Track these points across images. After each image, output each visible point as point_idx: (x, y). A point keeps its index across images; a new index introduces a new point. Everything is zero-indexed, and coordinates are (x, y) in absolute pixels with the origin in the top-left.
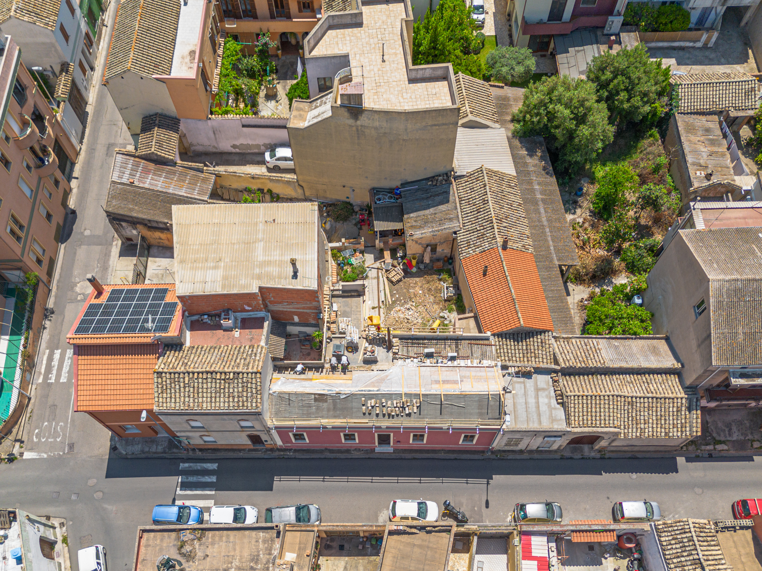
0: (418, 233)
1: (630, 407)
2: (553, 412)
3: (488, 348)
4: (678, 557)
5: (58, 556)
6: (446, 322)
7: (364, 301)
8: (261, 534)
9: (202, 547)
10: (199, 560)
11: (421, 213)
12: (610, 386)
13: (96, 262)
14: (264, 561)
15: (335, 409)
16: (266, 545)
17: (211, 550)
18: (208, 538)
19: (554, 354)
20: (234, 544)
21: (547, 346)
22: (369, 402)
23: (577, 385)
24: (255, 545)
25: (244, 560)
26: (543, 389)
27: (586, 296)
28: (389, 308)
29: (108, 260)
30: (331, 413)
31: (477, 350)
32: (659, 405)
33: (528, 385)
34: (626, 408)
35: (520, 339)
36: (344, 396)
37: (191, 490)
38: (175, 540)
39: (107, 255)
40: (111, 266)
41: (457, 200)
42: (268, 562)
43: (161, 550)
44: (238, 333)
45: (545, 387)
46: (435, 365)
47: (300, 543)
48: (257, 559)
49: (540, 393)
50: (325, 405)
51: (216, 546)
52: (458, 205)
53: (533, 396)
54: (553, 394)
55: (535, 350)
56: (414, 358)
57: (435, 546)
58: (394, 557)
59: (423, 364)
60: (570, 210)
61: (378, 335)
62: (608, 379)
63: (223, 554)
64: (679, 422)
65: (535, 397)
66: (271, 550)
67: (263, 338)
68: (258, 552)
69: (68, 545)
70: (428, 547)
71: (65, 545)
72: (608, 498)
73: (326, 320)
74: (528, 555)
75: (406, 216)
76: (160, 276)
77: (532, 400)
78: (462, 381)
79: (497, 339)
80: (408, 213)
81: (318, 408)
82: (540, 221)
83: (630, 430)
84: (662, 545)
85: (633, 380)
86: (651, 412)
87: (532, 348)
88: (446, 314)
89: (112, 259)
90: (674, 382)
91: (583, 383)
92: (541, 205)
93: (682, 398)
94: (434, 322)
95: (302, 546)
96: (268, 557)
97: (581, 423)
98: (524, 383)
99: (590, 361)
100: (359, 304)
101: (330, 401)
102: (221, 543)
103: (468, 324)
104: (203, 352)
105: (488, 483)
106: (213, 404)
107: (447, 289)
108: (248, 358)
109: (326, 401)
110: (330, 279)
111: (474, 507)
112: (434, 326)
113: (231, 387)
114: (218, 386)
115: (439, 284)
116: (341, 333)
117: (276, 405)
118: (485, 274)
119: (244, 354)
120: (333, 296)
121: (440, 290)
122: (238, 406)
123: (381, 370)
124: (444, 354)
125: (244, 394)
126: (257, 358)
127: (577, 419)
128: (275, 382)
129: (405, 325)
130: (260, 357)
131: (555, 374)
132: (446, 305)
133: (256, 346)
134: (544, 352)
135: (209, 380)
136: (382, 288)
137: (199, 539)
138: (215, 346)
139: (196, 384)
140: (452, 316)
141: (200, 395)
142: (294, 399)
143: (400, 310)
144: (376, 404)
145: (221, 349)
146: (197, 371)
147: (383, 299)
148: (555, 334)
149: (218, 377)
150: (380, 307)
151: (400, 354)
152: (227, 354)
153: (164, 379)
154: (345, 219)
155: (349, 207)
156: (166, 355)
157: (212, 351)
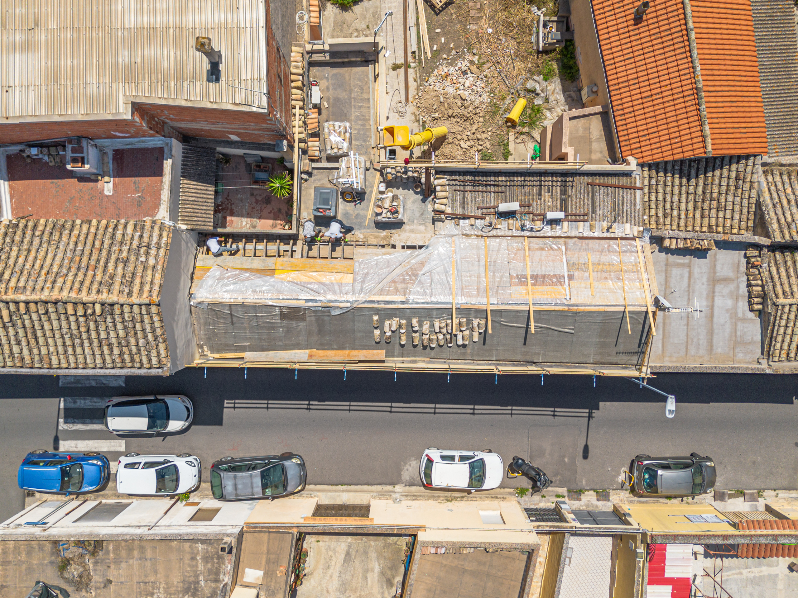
2: (740, 326)
3: (628, 195)
6: (538, 102)
7: (376, 77)
8: (200, 546)
9: (99, 568)
10: (97, 588)
14: (208, 592)
15: (321, 331)
16: (209, 566)
17: (115, 573)
18: (108, 552)
19: (759, 205)
20: (154, 561)
21: (748, 185)
22: (387, 323)
24: (190, 565)
25: (172, 590)
26: (726, 280)
28: (427, 69)
30: (315, 338)
31: (605, 201)
33: (696, 271)
35: (693, 172)
36: (338, 312)
37: (83, 423)
38: (52, 554)
42: (214, 593)
43: (30, 570)
44: (111, 185)
45: (731, 275)
46: (519, 233)
47: (268, 552)
48: (196, 589)
49: (718, 288)
50: (302, 325)
51: (123, 565)
53: (705, 293)
54: (743, 289)
55: (719, 194)
56: (476, 218)
57: (500, 574)
58: (429, 590)
59: (494, 232)
61: (405, 173)
63: (136, 579)
65: (708, 296)
66: (217, 573)
67: (165, 195)
68: (197, 576)
72: (796, 445)
73: (297, 137)
74: (658, 577)
77: (700, 304)
78: (571, 277)
79: (646, 174)
81: (288, 330)
87: (716, 190)
88: (538, 83)
94: (515, 100)
95: (272, 556)
96: (213, 585)
98: (689, 266)
100: (367, 83)
101: (311, 319)
102: (131, 561)
103: (588, 129)
104: (36, 241)
105: (590, 417)
106: (72, 359)
107: (545, 26)
108: (132, 258)
109: (303, 319)
110: (306, 17)
111: (564, 457)
112: (515, 114)
113: (102, 328)
114: (74, 326)
115: (529, 11)
116: (330, 159)
117: (206, 324)
118: (638, 19)
119: (125, 248)
120: (311, 64)
121: (530, 27)
122: (123, 361)
123: (409, 247)
124: (536, 207)
125: (132, 341)
126: (152, 261)
127: (786, 346)
128: (201, 277)
129: (457, 111)
130: (156, 256)
131: (756, 253)
132: (539, 62)
133: (148, 225)
134: (738, 199)
135: (53, 316)
136: (412, 22)
137: (93, 553)
138: (61, 222)
139: (27, 322)
140: (551, 88)
141: (41, 341)
142: (240, 314)
143: (447, 75)
144: (400, 327)
145: (76, 232)
146: (22, 297)
147: (415, 48)
148: (766, 159)
149: (70, 311)
150: (407, 66)
151: (449, 210)
152: (88, 248)
157: (56, 236)
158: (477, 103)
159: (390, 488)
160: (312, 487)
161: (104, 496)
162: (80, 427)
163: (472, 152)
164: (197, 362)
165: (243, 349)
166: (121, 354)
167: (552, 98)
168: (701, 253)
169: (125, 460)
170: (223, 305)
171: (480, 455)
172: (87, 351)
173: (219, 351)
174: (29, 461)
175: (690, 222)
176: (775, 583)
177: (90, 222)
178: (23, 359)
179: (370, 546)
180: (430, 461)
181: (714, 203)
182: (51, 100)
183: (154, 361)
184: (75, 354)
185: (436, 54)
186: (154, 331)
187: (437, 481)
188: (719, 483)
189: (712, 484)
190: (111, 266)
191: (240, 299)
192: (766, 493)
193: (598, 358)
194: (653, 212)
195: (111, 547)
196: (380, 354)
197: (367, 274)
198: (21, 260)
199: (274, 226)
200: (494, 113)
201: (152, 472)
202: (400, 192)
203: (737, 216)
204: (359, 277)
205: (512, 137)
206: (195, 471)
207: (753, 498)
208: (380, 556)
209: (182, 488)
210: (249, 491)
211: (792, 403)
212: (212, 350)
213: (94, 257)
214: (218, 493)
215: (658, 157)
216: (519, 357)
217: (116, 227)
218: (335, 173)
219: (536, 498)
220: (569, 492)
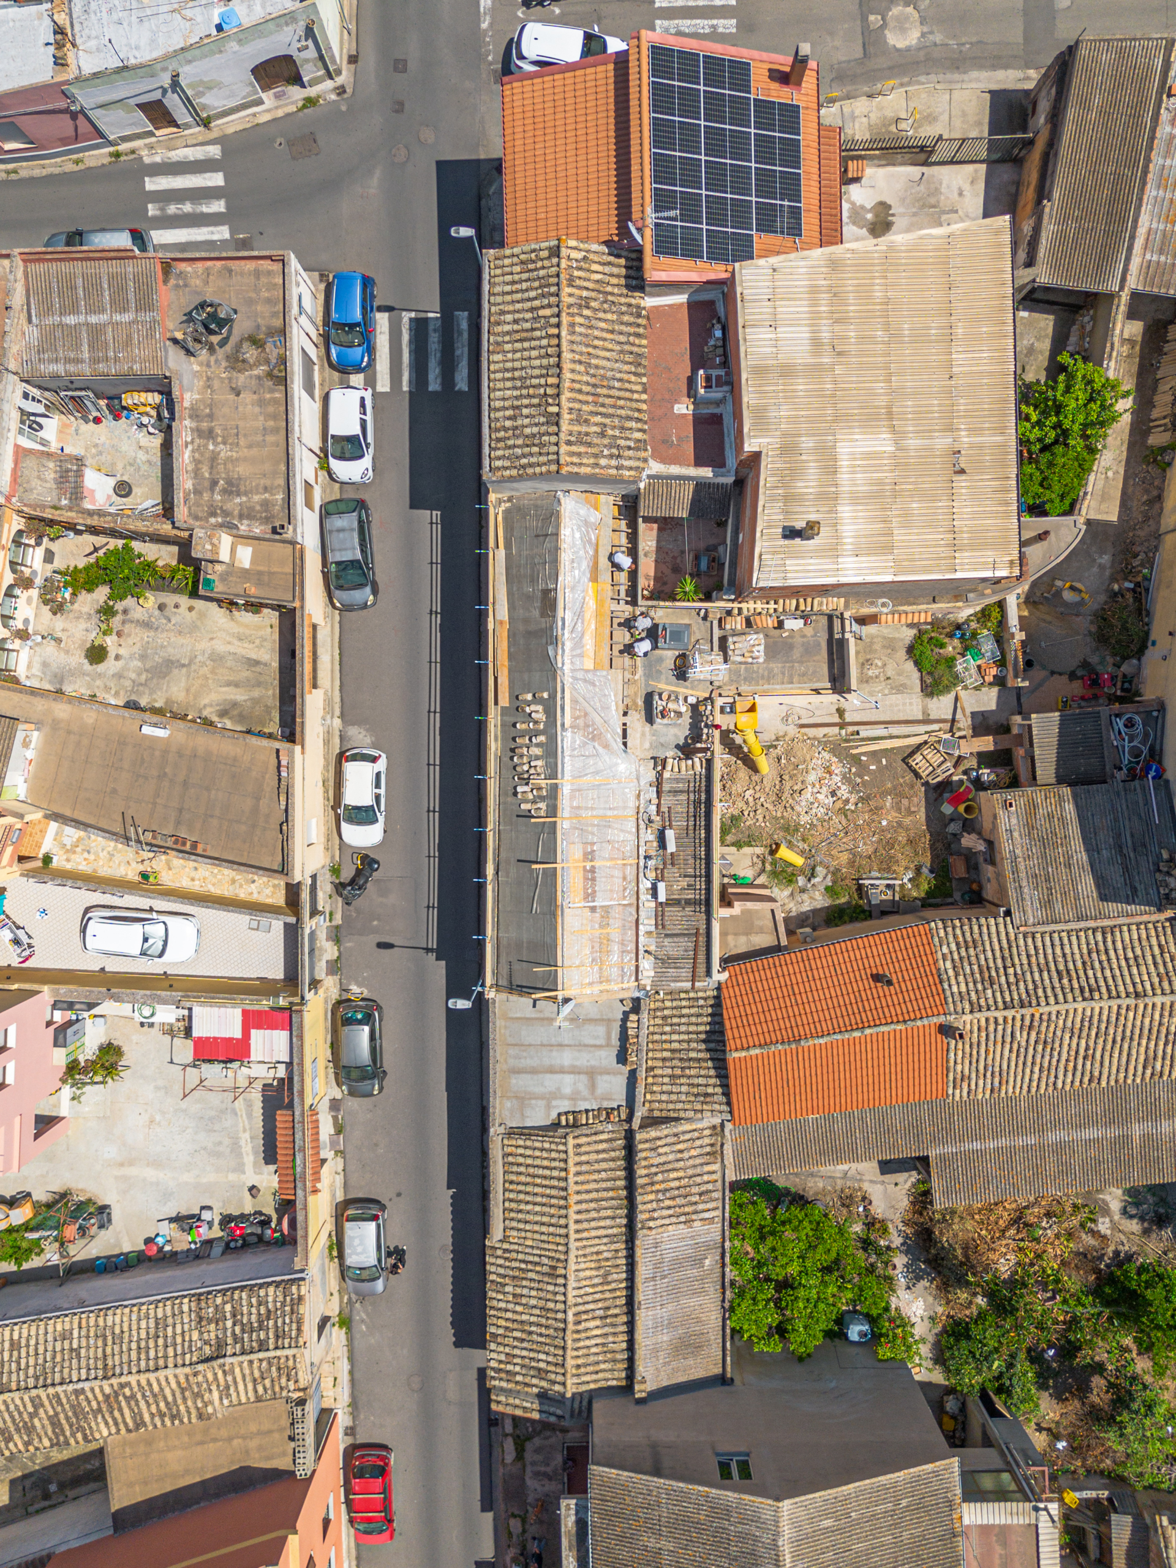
0: (1014, 821)
1: (545, 1269)
2: (542, 1103)
3: (686, 973)
4: (234, 1316)
5: (277, 96)
6: (801, 881)
7: (817, 691)
8: (280, 497)
9: (254, 382)
10: (230, 379)
11: (1074, 830)
12: (594, 1233)
13: (974, 39)
14: (228, 506)
15: (529, 634)
16: (258, 508)
17: (248, 400)
18: (270, 391)
19: (675, 1120)
20: (262, 445)
21: (698, 1107)
22: (540, 708)
23: (597, 1161)
24: (258, 485)
25: (229, 466)
26: (593, 1086)
27: (879, 1209)
28: (838, 748)
29: (981, 67)
30: (521, 627)
31: (678, 948)
32: (551, 1332)
33: (603, 1053)
34: (545, 1261)
35: (712, 1045)
36: (551, 653)
37: (410, 342)
39: (997, 62)
40: (966, 77)
41: (1107, 923)
42: (226, 513)
43: (250, 302)
44: (685, 411)
45: (599, 1091)
46: (642, 853)
47: (270, 573)
48: (231, 493)
49: (584, 1078)
50: (537, 613)
51: (257, 410)
52: (1092, 924)
53: (578, 1063)
54: (583, 1106)
55: (689, 1077)
56: (658, 806)
57: (256, 839)
58: (235, 759)
59: (642, 826)
61: (707, 726)
62: (615, 1231)
63: (241, 424)
64: (518, 1369)
65: (574, 1066)
66: (250, 517)
67: (676, 470)
68: (246, 494)
69: (299, 110)
70: (254, 826)
71: (300, 104)
72: (399, 1195)
73: (744, 605)
74: (252, 1021)
75: (1066, 791)
76: (933, 201)
77: (566, 1058)
78: (593, 909)
79: (710, 993)
80: (1075, 796)
81: (529, 598)
83: (500, 1261)
84: (261, 1286)
85: (613, 1286)
86: (537, 1312)
87: (693, 1072)
88: (822, 878)
89: (984, 74)
90: (608, 1375)
91: (603, 1175)
92: (1112, 1132)
93: (564, 1384)
94: (802, 853)
95: (266, 578)
96: (236, 512)
97: (511, 1159)
98: (608, 1045)
99: (652, 1197)
100: (811, 680)
101: (544, 623)
102: (261, 418)
103: (761, 931)
104: (622, 339)
105: (428, 950)
106: (499, 376)
107: (888, 886)
108: (606, 441)
109: (543, 614)
110: (885, 610)
111: (379, 919)
112: (784, 853)
113: (533, 411)
114: (535, 381)
115: (907, 868)
116: (723, 640)
117: (536, 507)
118: (877, 978)
119: (617, 433)
120: (830, 618)
121: (888, 870)
122: (498, 430)
123: (625, 731)
124: (671, 872)
125: (520, 442)
126: (603, 462)
127: (520, 1151)
128: (587, 502)
129: (788, 785)
130: (609, 467)
131: (623, 1117)
132: (847, 882)
133: (643, 454)
134: (683, 1098)
135: (545, 362)
136: (894, 730)
137: (270, 375)
138: (644, 362)
139: (538, 334)
140: (817, 895)
141: (518, 345)
142: (547, 545)
143: (830, 773)
144: (536, 722)
145: (633, 378)
146: (564, 333)
147: (863, 734)
148: (729, 1126)
149: (550, 380)
150: (842, 725)
151: (667, 775)
152: (617, 393)
153: (546, 263)
154: (1102, 638)
155: (1134, 647)
156: (611, 259)
157: (629, 358)
158: (797, 808)
159: (337, 712)
160: (337, 618)
161: (322, 367)
162: (406, 337)
163: (741, 804)
164: (492, 497)
165: (508, 546)
166: (506, 429)
167: (805, 896)
168: (622, 1058)
169: (368, 395)
170: (558, 526)
171: (381, 818)
172: (508, 393)
173: (505, 519)
174: (367, 283)
175: (657, 1046)
176: (234, 1171)
177: (644, 391)
178: (498, 324)
179: (267, 689)
180: (374, 759)
181: (678, 1072)
182: (760, 371)
183: (499, 463)
184: (504, 379)
185: (856, 760)
186: (531, 465)
187: (352, 769)
188: (353, 1103)
189: (352, 1093)
190: (598, 419)
191: (563, 546)
192: (340, 1162)
193: (504, 942)
194: (668, 1004)
195: (277, 395)
196: (504, 700)
197: (594, 685)
198: (603, 325)
199: (647, 577)
200: (786, 829)
201: (356, 430)
202: (686, 720)
203: (664, 1097)
204: (590, 676)
205: (759, 850)
206: (356, 478)
207: (334, 1144)
208: (255, 701)
209: (334, 464)
210: (336, 546)
211: (449, 1188)
212: (507, 512)
213: (608, 401)
214: (331, 508)
215: (727, 1003)
216: (503, 855)
217: (638, 420)
218: (707, 647)
219: (329, 888)
220: (337, 927)
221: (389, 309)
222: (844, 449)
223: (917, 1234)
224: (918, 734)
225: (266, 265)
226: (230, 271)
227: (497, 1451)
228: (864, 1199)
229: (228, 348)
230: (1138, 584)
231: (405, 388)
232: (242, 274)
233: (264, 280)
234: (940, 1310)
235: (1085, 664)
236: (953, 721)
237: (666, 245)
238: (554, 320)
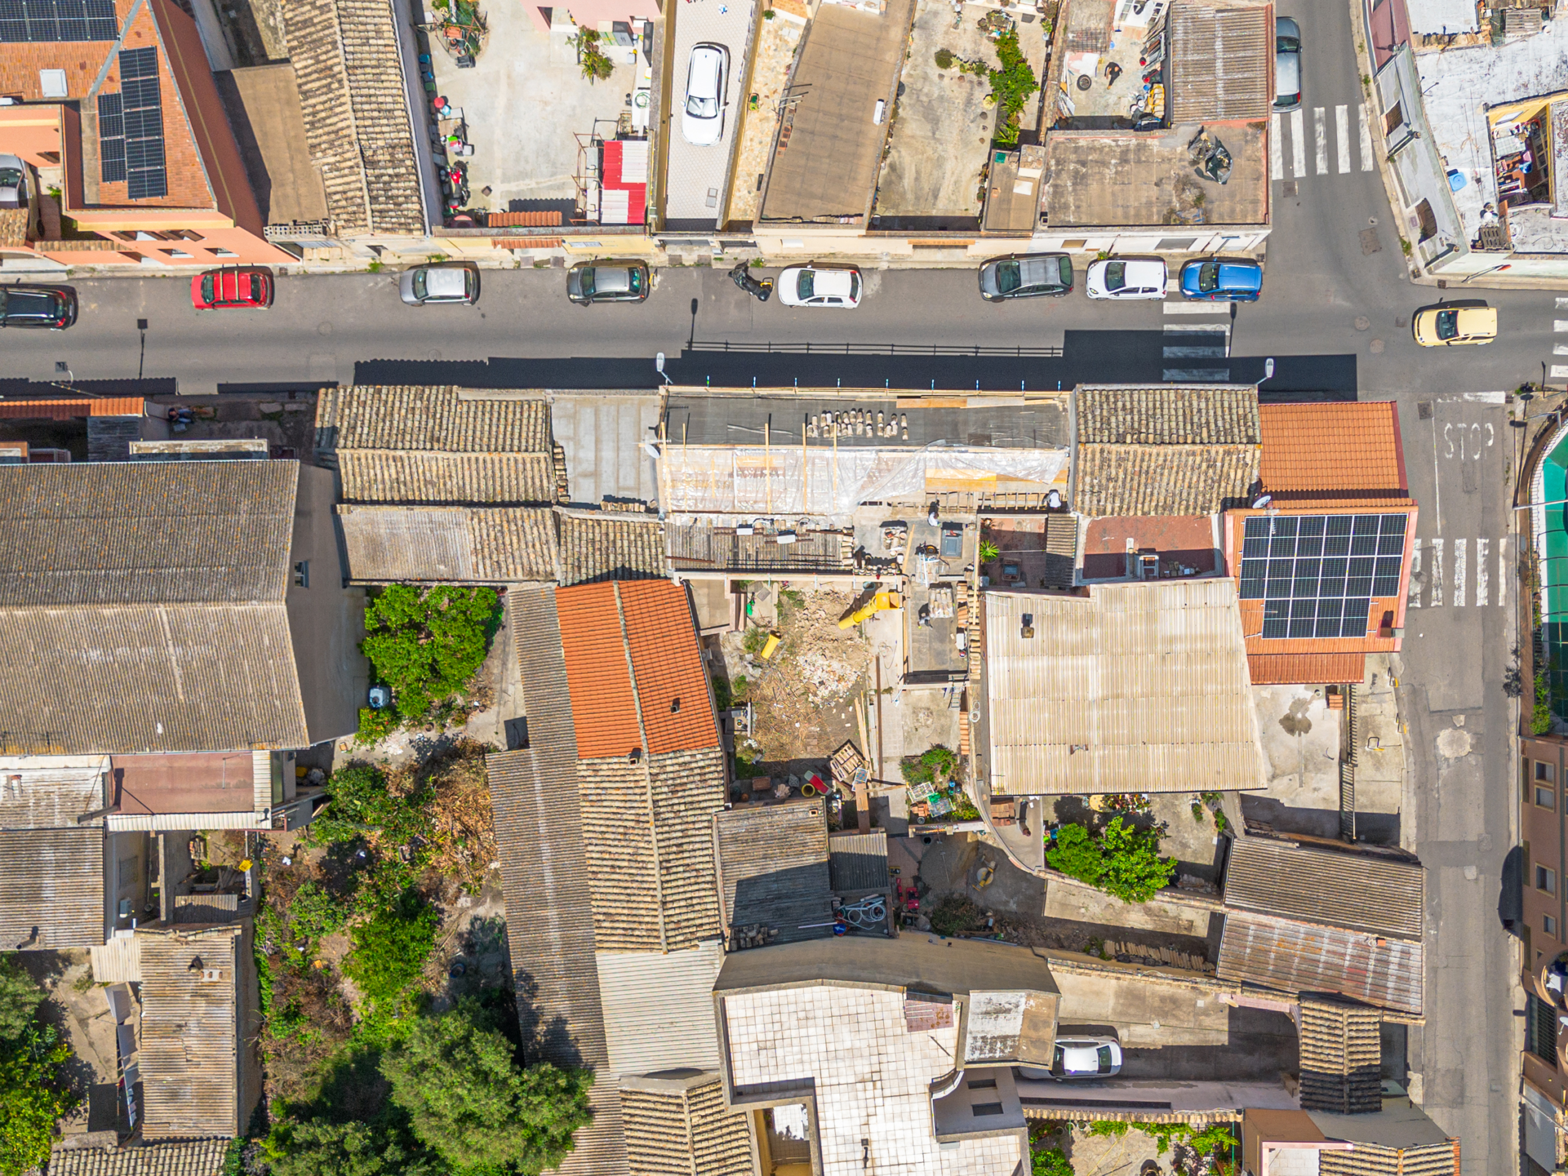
0: (800, 815)
1: (437, 434)
2: (571, 433)
3: (679, 552)
5: (1412, 220)
6: (749, 656)
7: (906, 661)
8: (1072, 219)
9: (1167, 198)
10: (1169, 178)
12: (467, 473)
13: (1442, 801)
14: (1064, 175)
15: (955, 426)
16: (1063, 200)
17: (1151, 193)
18: (1158, 213)
19: (559, 544)
20: (1115, 205)
21: (570, 561)
22: (895, 432)
23: (525, 478)
24: (1081, 201)
25: (1097, 177)
26: (585, 475)
27: (476, 718)
28: (858, 688)
29: (1419, 807)
30: (961, 418)
31: (699, 547)
32: (386, 438)
33: (612, 484)
34: (444, 433)
35: (620, 572)
36: (939, 442)
37: (1205, 331)
39: (1424, 820)
40: (1411, 794)
41: (720, 885)
42: (1058, 173)
44: (1128, 547)
45: (581, 480)
46: (776, 517)
47: (1009, 210)
48: (1075, 178)
49: (592, 468)
50: (972, 430)
51: (1144, 200)
52: (719, 873)
53: (604, 463)
54: (570, 466)
55: (594, 554)
56: (814, 531)
57: (788, 196)
58: (855, 179)
59: (798, 517)
60: (482, 928)
61: (879, 570)
62: (468, 491)
63: (1132, 187)
64: (354, 410)
65: (601, 460)
66: (1055, 193)
68: (1074, 190)
69: (1400, 238)
70: (799, 194)
71: (1406, 239)
72: (484, 315)
74: (636, 191)
75: (825, 859)
76: (1310, 767)
77: (608, 454)
78: (731, 475)
79: (662, 571)
80: (820, 865)
81: (985, 425)
82: (556, 849)
83: (441, 397)
84: (419, 198)
85: (423, 489)
86: (401, 427)
87: (598, 557)
88: (752, 673)
89: (1413, 809)
90: (351, 484)
91: (514, 482)
92: (550, 894)
93: (344, 447)
94: (773, 657)
95: (1005, 206)
96: (1059, 182)
97: (526, 407)
98: (619, 489)
99: (498, 521)
100: (915, 656)
101: (964, 436)
102: (1136, 204)
103: (711, 616)
104: (1184, 495)
105: (690, 343)
106: (1158, 397)
107: (745, 726)
108: (1104, 482)
109: (971, 436)
110: (971, 717)
111: (717, 300)
112: (773, 642)
113: (1129, 423)
114: (1151, 425)
115: (760, 743)
116: (948, 585)
117: (1058, 431)
118: (677, 702)
119: (1111, 491)
120: (965, 672)
121: (759, 727)
122: (1115, 396)
123: (875, 503)
124: (760, 541)
125: (1105, 413)
126: (1088, 479)
127: (533, 415)
128: (1062, 472)
129: (829, 645)
130: (1084, 484)
131: (562, 499)
132: (749, 694)
133: (1094, 512)
134: (577, 549)
135: (1166, 433)
136: (873, 734)
137: (1172, 211)
138: (1167, 513)
139: (1189, 427)
140: (738, 669)
141: (1181, 412)
142: (1027, 439)
143: (839, 681)
144: (883, 429)
145: (1154, 504)
146: (1187, 447)
147: (870, 708)
148: (554, 585)
149: (1151, 437)
150: (878, 691)
151: (839, 537)
152: (1142, 490)
153: (1243, 434)
154: (947, 902)
155: (940, 926)
156: (1247, 486)
157: (1169, 500)
158: (810, 653)
159: (893, 266)
160: (973, 267)
161: (1185, 255)
162: (1209, 328)
163: (813, 608)
164: (1066, 395)
165: (1027, 408)
166: (1115, 403)
167: (737, 659)
168: (608, 499)
169: (1159, 294)
170: (1042, 447)
171: (803, 303)
172: (1144, 405)
173: (1049, 406)
174: (1254, 295)
175: (618, 529)
176: (504, 174)
177: (1144, 513)
178: (1199, 397)
179: (914, 206)
180: (853, 297)
181: (597, 546)
183: (1089, 397)
184: (1155, 401)
185: (850, 702)
186: (1086, 422)
187: (846, 276)
188: (561, 278)
189: (570, 276)
190: (1121, 476)
191: (1026, 452)
192: (511, 266)
193: (704, 402)
194: (653, 538)
195: (1155, 218)
196: (901, 404)
197: (914, 477)
198: (1195, 479)
199: (1001, 524)
200: (793, 645)
201: (1129, 284)
202: (884, 554)
203: (576, 534)
204: (920, 473)
205: (775, 622)
206: (1091, 284)
207: (527, 260)
208: (903, 196)
209: (1102, 266)
210: (1033, 266)
211: (489, 359)
212: (1055, 407)
213: (1135, 483)
214: (1065, 263)
215: (655, 583)
216: (774, 402)
217: (1121, 508)
218: (943, 572)
219: (743, 257)
220: (709, 265)
221: (1233, 313)
222: (1090, 661)
223: (456, 749)
224: (870, 753)
225: (1262, 209)
226: (1258, 179)
227: (269, 398)
228: (485, 706)
229: (1195, 177)
230: (991, 929)
231: (1166, 327)
232: (1256, 189)
233: (1250, 207)
234: (393, 767)
235: (927, 889)
236: (881, 782)
237: (1254, 527)
238: (1198, 440)
